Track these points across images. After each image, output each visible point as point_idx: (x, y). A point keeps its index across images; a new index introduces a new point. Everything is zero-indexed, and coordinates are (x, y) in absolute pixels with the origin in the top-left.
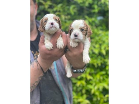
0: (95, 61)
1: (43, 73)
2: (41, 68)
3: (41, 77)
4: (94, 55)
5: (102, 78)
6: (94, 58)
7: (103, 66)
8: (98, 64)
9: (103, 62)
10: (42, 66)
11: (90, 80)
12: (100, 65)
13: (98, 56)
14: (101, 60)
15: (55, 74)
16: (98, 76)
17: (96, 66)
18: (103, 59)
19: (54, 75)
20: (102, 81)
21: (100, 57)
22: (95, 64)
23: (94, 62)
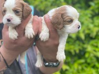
0: (72, 47)
1: (6, 66)
2: (5, 60)
3: (3, 71)
4: (70, 40)
5: (80, 68)
6: (71, 43)
7: (82, 53)
8: (75, 51)
9: (81, 48)
10: (5, 58)
11: (66, 70)
12: (77, 51)
13: (75, 41)
14: (79, 45)
15: (24, 69)
16: (76, 66)
17: (73, 53)
18: (81, 44)
19: (22, 70)
20: (80, 71)
21: (78, 42)
22: (72, 51)
23: (71, 49)
